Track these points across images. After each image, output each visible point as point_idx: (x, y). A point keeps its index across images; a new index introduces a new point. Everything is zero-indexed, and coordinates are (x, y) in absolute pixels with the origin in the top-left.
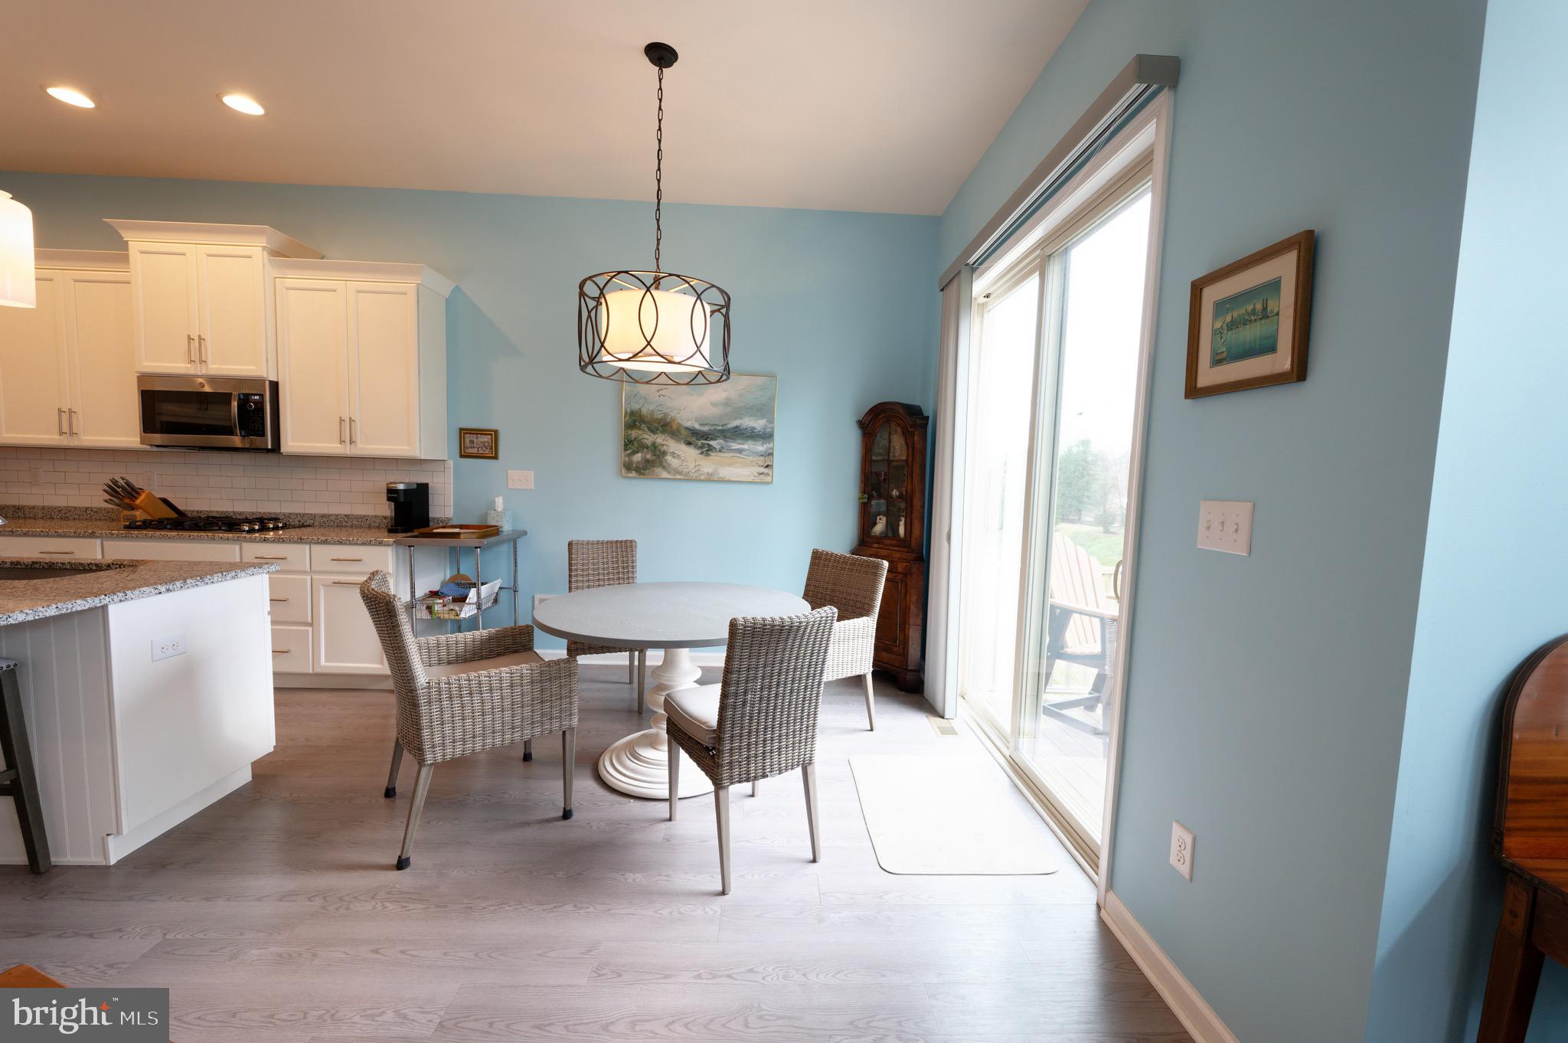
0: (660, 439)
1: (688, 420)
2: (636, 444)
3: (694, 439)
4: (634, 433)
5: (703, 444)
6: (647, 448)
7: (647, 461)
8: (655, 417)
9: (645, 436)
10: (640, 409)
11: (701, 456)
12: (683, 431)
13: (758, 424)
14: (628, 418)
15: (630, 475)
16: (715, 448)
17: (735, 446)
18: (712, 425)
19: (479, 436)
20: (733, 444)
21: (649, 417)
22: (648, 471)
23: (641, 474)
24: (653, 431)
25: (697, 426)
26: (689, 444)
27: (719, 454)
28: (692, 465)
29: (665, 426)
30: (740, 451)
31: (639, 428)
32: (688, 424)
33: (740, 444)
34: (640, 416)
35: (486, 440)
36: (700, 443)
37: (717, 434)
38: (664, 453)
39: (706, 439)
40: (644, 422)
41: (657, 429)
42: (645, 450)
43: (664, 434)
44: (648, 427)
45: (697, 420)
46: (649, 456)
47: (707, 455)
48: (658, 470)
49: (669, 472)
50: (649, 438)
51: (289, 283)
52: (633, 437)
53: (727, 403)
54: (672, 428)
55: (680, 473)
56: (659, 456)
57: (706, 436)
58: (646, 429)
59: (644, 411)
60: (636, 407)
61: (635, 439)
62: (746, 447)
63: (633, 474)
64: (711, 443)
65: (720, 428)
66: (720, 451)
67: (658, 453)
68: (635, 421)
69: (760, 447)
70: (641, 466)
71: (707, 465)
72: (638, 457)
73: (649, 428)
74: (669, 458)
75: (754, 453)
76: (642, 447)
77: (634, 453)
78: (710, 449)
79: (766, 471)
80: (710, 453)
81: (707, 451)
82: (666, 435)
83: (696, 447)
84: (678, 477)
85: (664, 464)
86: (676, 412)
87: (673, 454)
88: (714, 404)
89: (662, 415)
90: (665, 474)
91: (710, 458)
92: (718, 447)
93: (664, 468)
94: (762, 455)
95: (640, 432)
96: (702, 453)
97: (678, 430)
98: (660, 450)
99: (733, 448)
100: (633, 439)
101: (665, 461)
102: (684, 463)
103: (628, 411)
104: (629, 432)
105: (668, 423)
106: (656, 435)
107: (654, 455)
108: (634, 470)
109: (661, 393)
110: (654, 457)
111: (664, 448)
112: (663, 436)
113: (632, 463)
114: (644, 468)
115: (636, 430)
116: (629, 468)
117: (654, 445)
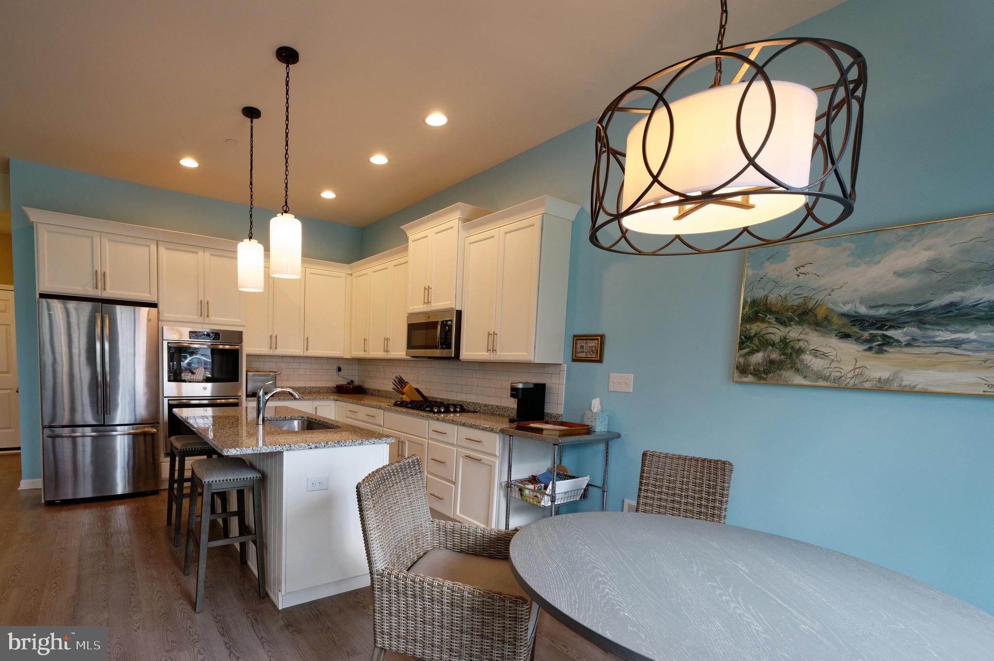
0: (794, 332)
1: (845, 303)
2: (756, 341)
3: (855, 329)
4: (754, 328)
5: (873, 336)
6: (773, 345)
7: (772, 362)
8: (790, 303)
9: (771, 330)
10: (766, 297)
11: (867, 352)
12: (835, 320)
14: (747, 309)
15: (745, 379)
16: (898, 341)
18: (894, 306)
19: (588, 341)
21: (780, 304)
22: (772, 375)
23: (761, 378)
24: (784, 322)
25: (863, 310)
26: (845, 336)
27: (906, 349)
28: (849, 367)
29: (805, 314)
31: (763, 321)
32: (846, 309)
34: (766, 304)
35: (593, 344)
36: (866, 335)
37: (903, 319)
38: (800, 351)
39: (880, 328)
40: (771, 312)
41: (791, 319)
42: (770, 348)
43: (802, 325)
44: (777, 319)
45: (862, 301)
46: (775, 356)
47: (880, 351)
48: (789, 375)
49: (805, 377)
50: (776, 332)
51: (472, 239)
52: (753, 332)
53: (931, 268)
54: (816, 316)
55: (826, 379)
56: (791, 354)
57: (881, 323)
58: (773, 321)
59: (773, 298)
60: (759, 294)
61: (756, 334)
63: (750, 378)
64: (890, 333)
65: (912, 309)
66: (908, 345)
67: (790, 351)
68: (757, 312)
70: (763, 369)
71: (880, 366)
72: (758, 358)
74: (807, 358)
76: (765, 343)
77: (753, 352)
78: (888, 342)
80: (885, 348)
81: (881, 345)
82: (805, 326)
83: (858, 340)
84: (821, 383)
85: (799, 366)
86: (827, 292)
87: (815, 353)
88: (902, 274)
89: (801, 300)
90: (798, 380)
91: (885, 354)
92: (904, 339)
93: (797, 370)
95: (765, 325)
96: (870, 349)
97: (826, 318)
98: (792, 348)
100: (752, 335)
101: (802, 362)
102: (834, 365)
103: (749, 300)
104: (748, 327)
105: (811, 310)
106: (789, 328)
107: (784, 354)
108: (751, 374)
109: (802, 270)
110: (783, 357)
111: (801, 344)
112: (799, 329)
113: (749, 365)
114: (767, 372)
115: (759, 324)
116: (744, 371)
117: (785, 341)
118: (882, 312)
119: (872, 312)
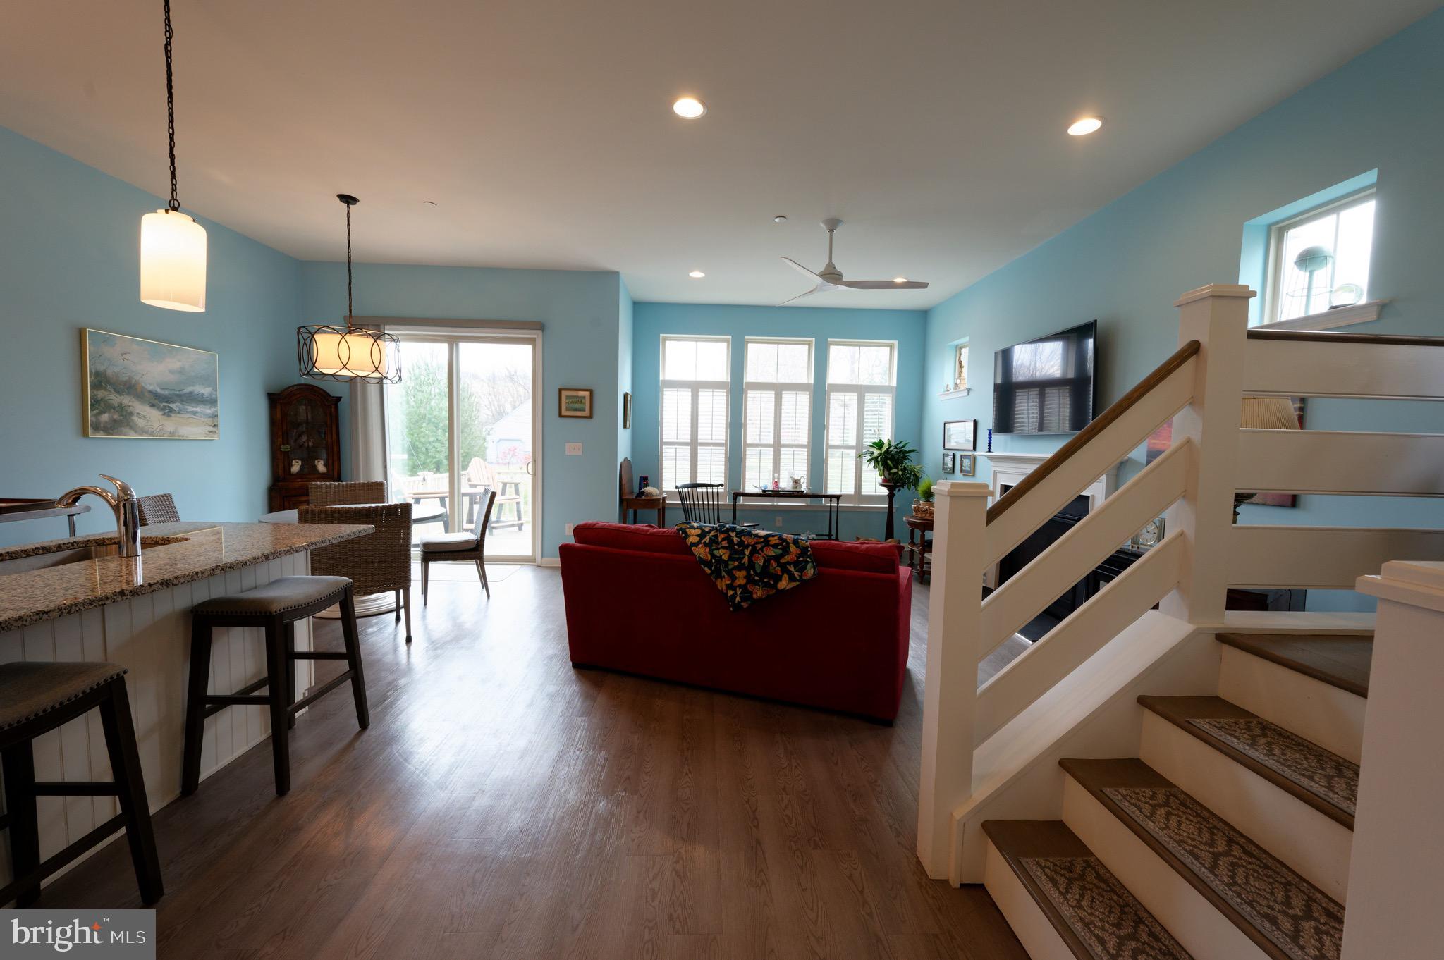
0: (126, 400)
1: (150, 384)
2: (102, 404)
3: (156, 402)
4: (100, 394)
5: (164, 406)
6: (114, 408)
7: (115, 421)
8: (121, 379)
9: (112, 397)
10: (106, 371)
11: (163, 417)
12: (147, 394)
13: (206, 391)
14: (93, 378)
15: (97, 435)
16: (175, 410)
17: (190, 409)
18: (171, 390)
20: (187, 407)
21: (114, 378)
22: (116, 431)
23: (109, 434)
24: (119, 392)
25: (158, 390)
26: (153, 405)
27: (178, 415)
28: (156, 425)
29: (130, 388)
30: (194, 413)
31: (105, 389)
32: (151, 388)
33: (193, 407)
34: (105, 376)
36: (161, 405)
37: (175, 398)
38: (131, 414)
39: (166, 402)
40: (110, 384)
41: (123, 390)
42: (112, 410)
43: (129, 395)
45: (158, 385)
46: (116, 416)
47: (169, 416)
48: (126, 430)
49: (136, 432)
50: (115, 399)
52: (99, 397)
53: (181, 371)
54: (136, 390)
55: (146, 433)
56: (126, 416)
57: (167, 399)
58: (112, 390)
59: (109, 372)
60: (101, 368)
61: (102, 399)
62: (198, 409)
63: (101, 434)
64: (171, 405)
65: (178, 393)
66: (179, 413)
67: (124, 413)
68: (100, 382)
69: (209, 411)
70: (109, 426)
71: (170, 425)
72: (105, 417)
73: (115, 390)
74: (135, 418)
75: (204, 415)
76: (109, 407)
77: (101, 413)
78: (171, 411)
79: (214, 429)
80: (170, 414)
81: (168, 412)
82: (132, 396)
83: (159, 408)
84: (145, 436)
85: (131, 424)
86: (139, 376)
87: (139, 416)
88: (171, 372)
89: (127, 378)
90: (133, 435)
91: (171, 418)
92: (177, 409)
93: (131, 428)
94: (210, 417)
95: (107, 393)
96: (164, 414)
97: (142, 392)
98: (126, 411)
99: (189, 410)
100: (99, 399)
101: (132, 420)
102: (150, 423)
103: (93, 371)
104: (95, 392)
105: (134, 386)
106: (122, 397)
107: (122, 415)
108: (103, 431)
109: (125, 356)
110: (121, 418)
111: (131, 409)
112: (129, 398)
113: (100, 423)
114: (112, 428)
115: (102, 391)
116: (96, 428)
117: (120, 405)
118: (166, 392)
119: (163, 392)
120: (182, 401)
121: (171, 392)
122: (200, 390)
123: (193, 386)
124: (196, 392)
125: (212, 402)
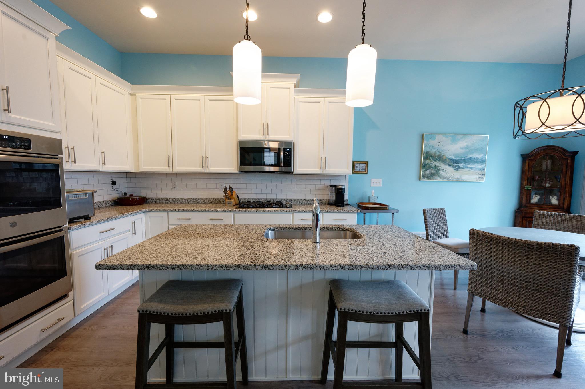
0: (438, 164)
1: (450, 155)
2: (427, 166)
3: (452, 163)
4: (427, 161)
5: (456, 165)
6: (432, 168)
7: (432, 173)
8: (436, 154)
9: (432, 163)
10: (430, 151)
11: (455, 171)
12: (448, 161)
13: (479, 156)
14: (425, 155)
15: (424, 180)
16: (461, 167)
17: (469, 166)
18: (460, 157)
19: (360, 164)
20: (469, 165)
21: (434, 154)
22: (432, 178)
23: (429, 179)
24: (435, 160)
25: (454, 158)
26: (450, 165)
27: (462, 170)
28: (450, 175)
29: (440, 158)
30: (471, 168)
31: (429, 159)
32: (450, 157)
33: (471, 165)
34: (430, 154)
35: (363, 166)
36: (454, 165)
37: (462, 161)
38: (439, 170)
39: (457, 163)
40: (431, 157)
41: (437, 159)
42: (431, 168)
43: (439, 161)
44: (433, 159)
45: (453, 155)
46: (433, 171)
47: (457, 170)
48: (436, 177)
49: (441, 178)
50: (433, 163)
52: (426, 163)
53: (467, 147)
54: (443, 159)
55: (446, 178)
57: (457, 162)
59: (432, 152)
60: (428, 150)
61: (427, 164)
62: (474, 166)
63: (426, 179)
64: (459, 165)
65: (463, 158)
66: (463, 168)
67: (436, 170)
68: (427, 156)
69: (480, 166)
70: (429, 176)
71: (457, 174)
72: (428, 172)
74: (441, 172)
75: (477, 169)
76: (430, 167)
77: (426, 170)
78: (459, 167)
79: (482, 176)
80: (458, 169)
81: (457, 168)
82: (440, 162)
83: (453, 167)
84: (445, 180)
85: (439, 174)
86: (445, 152)
87: (443, 170)
88: (461, 148)
89: (439, 153)
90: (439, 179)
91: (458, 171)
92: (462, 167)
93: (439, 176)
94: (481, 170)
95: (430, 161)
96: (455, 169)
97: (445, 160)
98: (437, 169)
99: (468, 167)
100: (426, 164)
101: (440, 173)
102: (448, 174)
103: (425, 152)
104: (425, 161)
105: (442, 157)
106: (436, 162)
107: (435, 171)
108: (426, 177)
109: (439, 143)
110: (435, 172)
111: (439, 167)
113: (425, 174)
115: (428, 160)
116: (424, 176)
117: (435, 166)
118: (457, 159)
119: (455, 159)
120: (465, 162)
121: (460, 158)
122: (475, 156)
123: (472, 154)
124: (473, 157)
125: (483, 162)
